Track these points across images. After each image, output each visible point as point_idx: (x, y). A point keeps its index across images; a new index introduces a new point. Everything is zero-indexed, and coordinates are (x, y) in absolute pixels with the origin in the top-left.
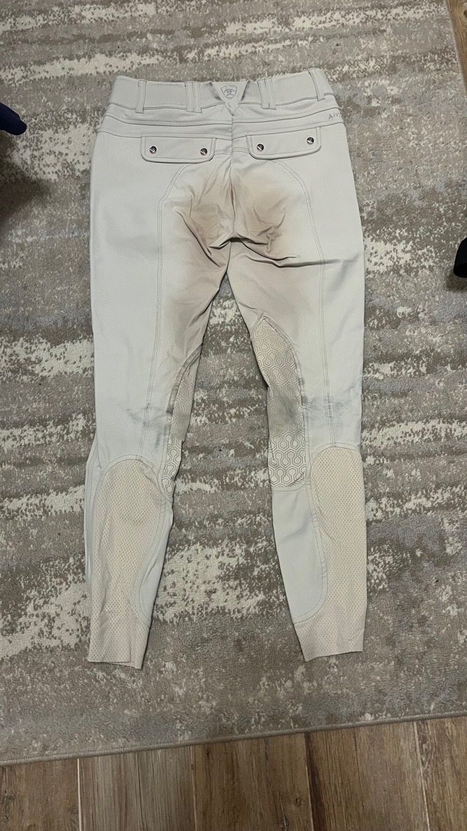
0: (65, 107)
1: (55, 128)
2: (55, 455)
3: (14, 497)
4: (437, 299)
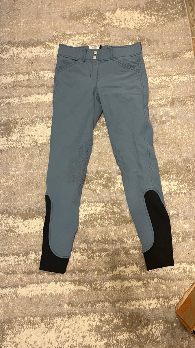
0: (35, 116)
1: (30, 125)
2: (22, 270)
3: (4, 288)
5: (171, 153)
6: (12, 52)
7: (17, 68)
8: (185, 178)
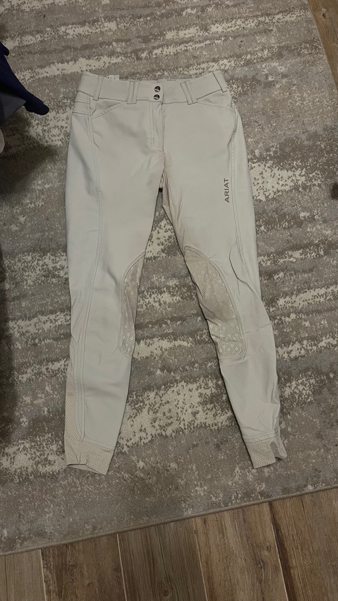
4: (326, 206)
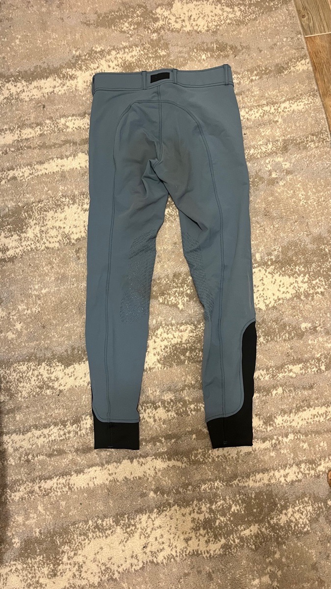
5: (293, 231)
6: (8, 92)
7: (20, 118)
8: (319, 269)
